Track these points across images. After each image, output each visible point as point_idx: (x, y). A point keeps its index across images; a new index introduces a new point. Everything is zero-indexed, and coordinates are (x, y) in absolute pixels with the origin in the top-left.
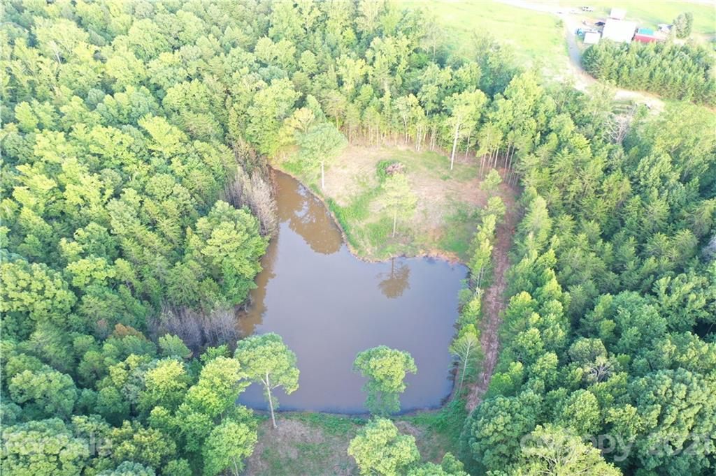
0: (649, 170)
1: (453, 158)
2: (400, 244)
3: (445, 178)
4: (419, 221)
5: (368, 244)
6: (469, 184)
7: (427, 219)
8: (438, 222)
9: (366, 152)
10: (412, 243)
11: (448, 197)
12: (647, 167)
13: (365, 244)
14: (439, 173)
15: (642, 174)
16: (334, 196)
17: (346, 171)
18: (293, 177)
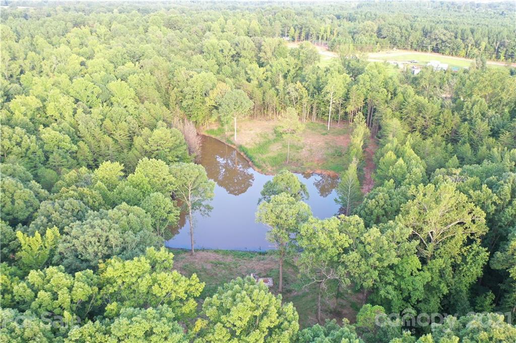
0: (472, 108)
1: (329, 125)
2: (293, 167)
3: (324, 134)
4: (306, 156)
5: (269, 166)
6: (342, 138)
7: (312, 154)
8: (320, 156)
9: (266, 123)
10: (302, 166)
11: (326, 143)
12: (470, 106)
13: (266, 166)
14: (320, 132)
15: (467, 111)
16: (243, 144)
17: (252, 132)
18: (214, 137)
